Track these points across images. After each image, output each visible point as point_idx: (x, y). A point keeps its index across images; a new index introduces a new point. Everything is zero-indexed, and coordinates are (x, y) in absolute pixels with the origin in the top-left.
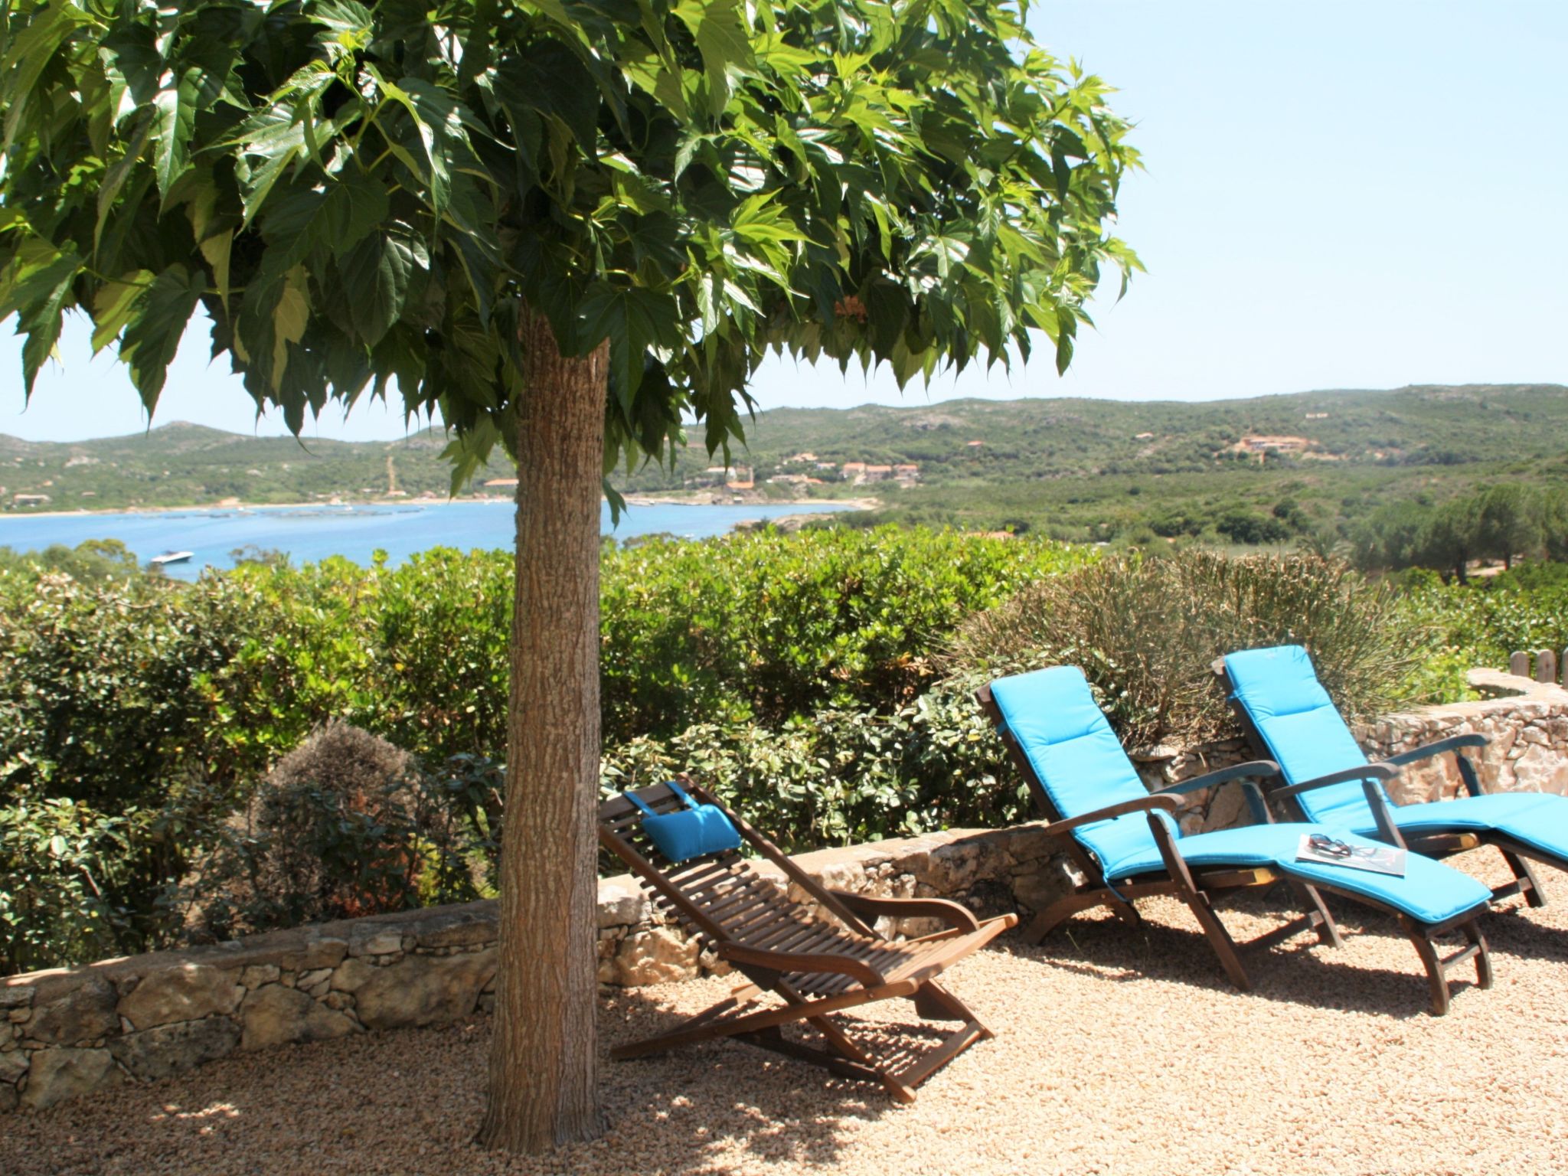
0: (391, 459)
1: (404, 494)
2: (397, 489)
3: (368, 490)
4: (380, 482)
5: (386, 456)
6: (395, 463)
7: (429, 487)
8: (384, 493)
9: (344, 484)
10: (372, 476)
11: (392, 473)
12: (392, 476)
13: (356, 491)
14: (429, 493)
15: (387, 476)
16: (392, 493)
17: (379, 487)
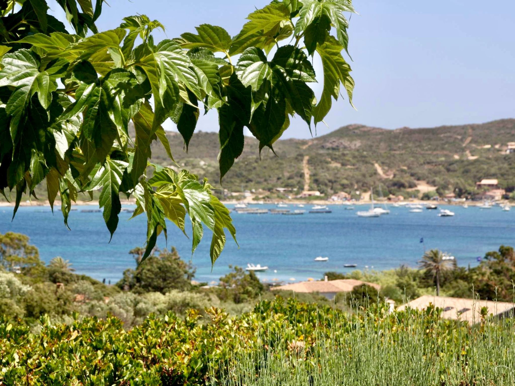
0: (306, 158)
1: (317, 193)
2: (311, 189)
3: (281, 189)
4: (293, 181)
5: (302, 155)
6: (309, 162)
7: (344, 187)
8: (297, 193)
9: (259, 183)
10: (287, 174)
11: (307, 172)
12: (307, 176)
13: (270, 190)
14: (343, 194)
15: (302, 175)
16: (306, 192)
17: (293, 186)
